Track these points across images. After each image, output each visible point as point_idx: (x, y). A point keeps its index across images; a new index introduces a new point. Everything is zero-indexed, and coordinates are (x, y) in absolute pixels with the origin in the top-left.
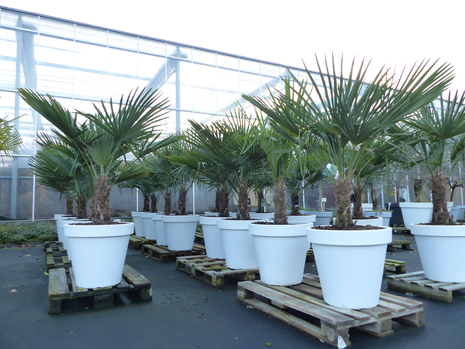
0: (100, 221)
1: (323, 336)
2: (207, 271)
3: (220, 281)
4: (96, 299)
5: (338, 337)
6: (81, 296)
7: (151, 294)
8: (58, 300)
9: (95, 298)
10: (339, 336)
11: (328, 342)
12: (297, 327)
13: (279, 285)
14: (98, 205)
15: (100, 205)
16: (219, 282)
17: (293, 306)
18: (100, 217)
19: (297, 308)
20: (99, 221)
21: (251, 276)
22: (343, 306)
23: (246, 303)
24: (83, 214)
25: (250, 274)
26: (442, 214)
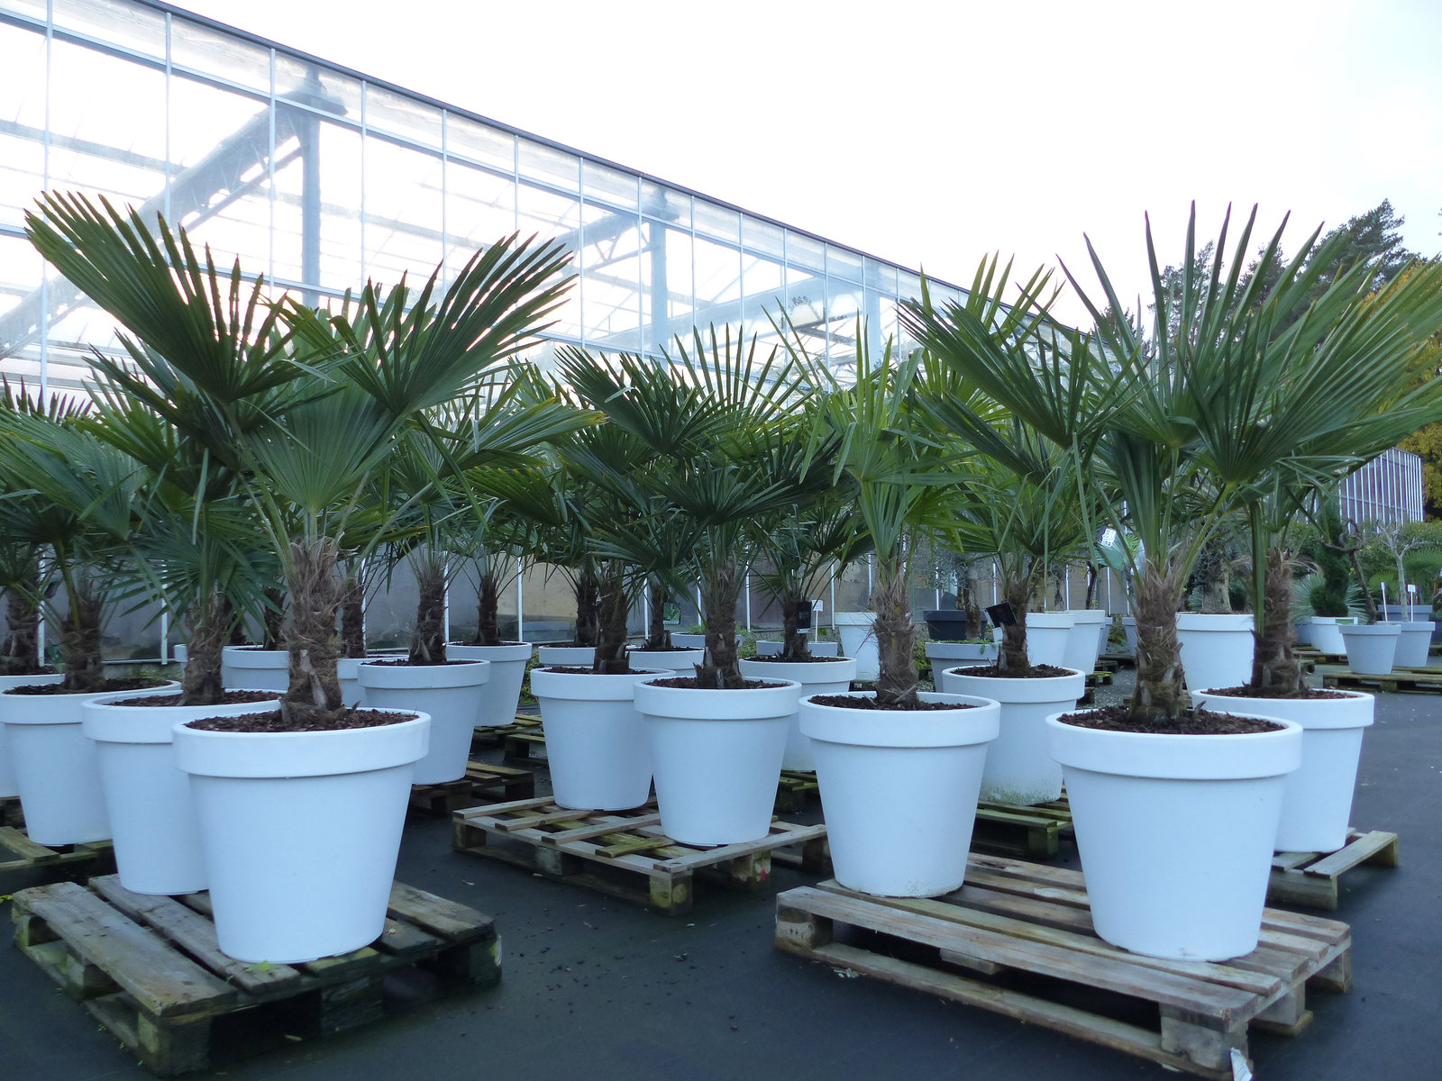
0: (317, 711)
1: (1171, 1053)
2: (616, 859)
3: (682, 891)
4: (327, 1001)
5: (1230, 1052)
6: (278, 996)
7: (498, 961)
8: (197, 1021)
9: (324, 996)
10: (1233, 1049)
11: (1192, 1070)
12: (1058, 1028)
13: (914, 895)
14: (304, 653)
15: (312, 650)
16: (679, 894)
17: (1042, 966)
18: (312, 697)
19: (1059, 971)
20: (312, 712)
21: (761, 866)
22: (1185, 955)
23: (821, 958)
24: (90, 667)
25: (759, 860)
26: (1284, 668)
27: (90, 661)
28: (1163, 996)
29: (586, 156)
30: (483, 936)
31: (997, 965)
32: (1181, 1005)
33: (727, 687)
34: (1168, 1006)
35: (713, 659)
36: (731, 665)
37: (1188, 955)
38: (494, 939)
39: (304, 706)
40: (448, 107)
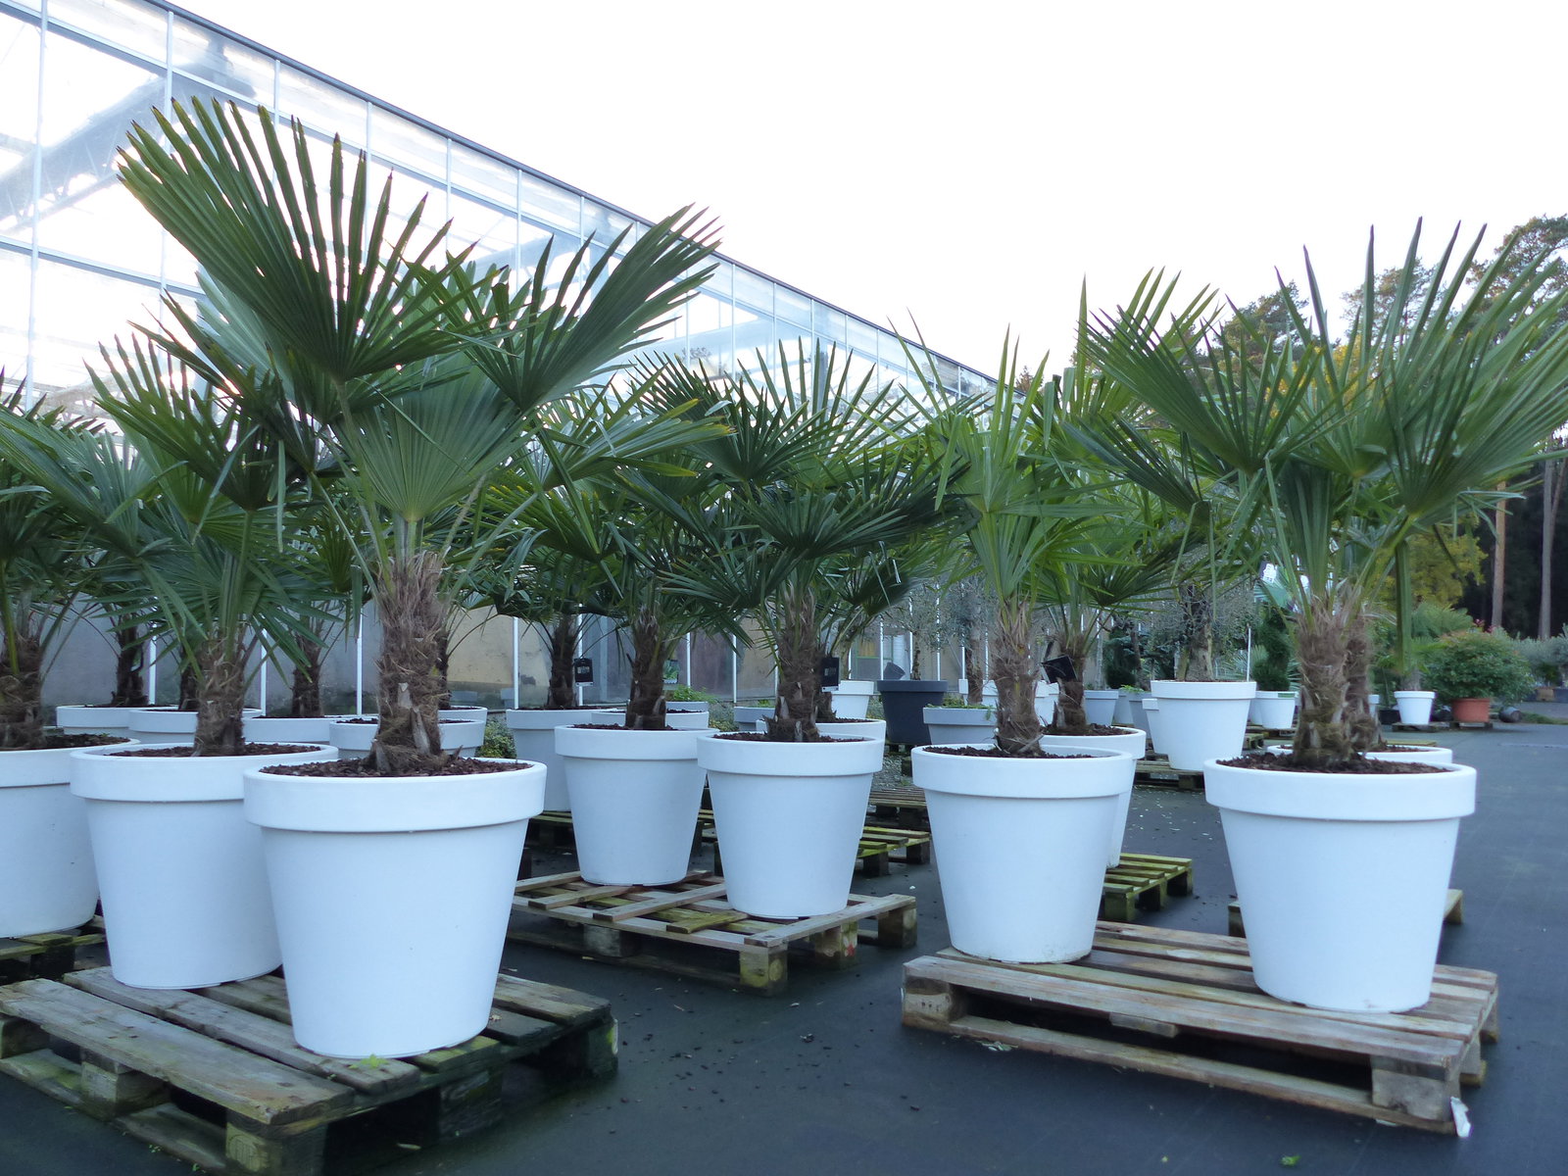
0: (420, 756)
1: (1383, 1107)
2: (695, 935)
3: (778, 967)
4: (447, 1100)
5: (1451, 1101)
6: (397, 1095)
7: (615, 1049)
8: (311, 1129)
9: (443, 1094)
10: (1453, 1098)
11: (1409, 1123)
12: (1251, 1090)
13: (1050, 960)
14: (404, 686)
15: (413, 683)
16: (775, 971)
17: (1232, 1024)
18: (412, 739)
19: (1253, 1028)
20: (415, 757)
22: (1370, 1006)
23: (961, 1033)
25: (846, 933)
27: (30, 711)
28: (1373, 1047)
29: (525, 168)
30: (598, 1022)
31: (1180, 1027)
32: (1395, 1055)
33: (805, 740)
34: (1380, 1057)
35: (790, 710)
36: (810, 717)
37: (1373, 1007)
38: (610, 1023)
39: (404, 750)
40: (373, 100)
